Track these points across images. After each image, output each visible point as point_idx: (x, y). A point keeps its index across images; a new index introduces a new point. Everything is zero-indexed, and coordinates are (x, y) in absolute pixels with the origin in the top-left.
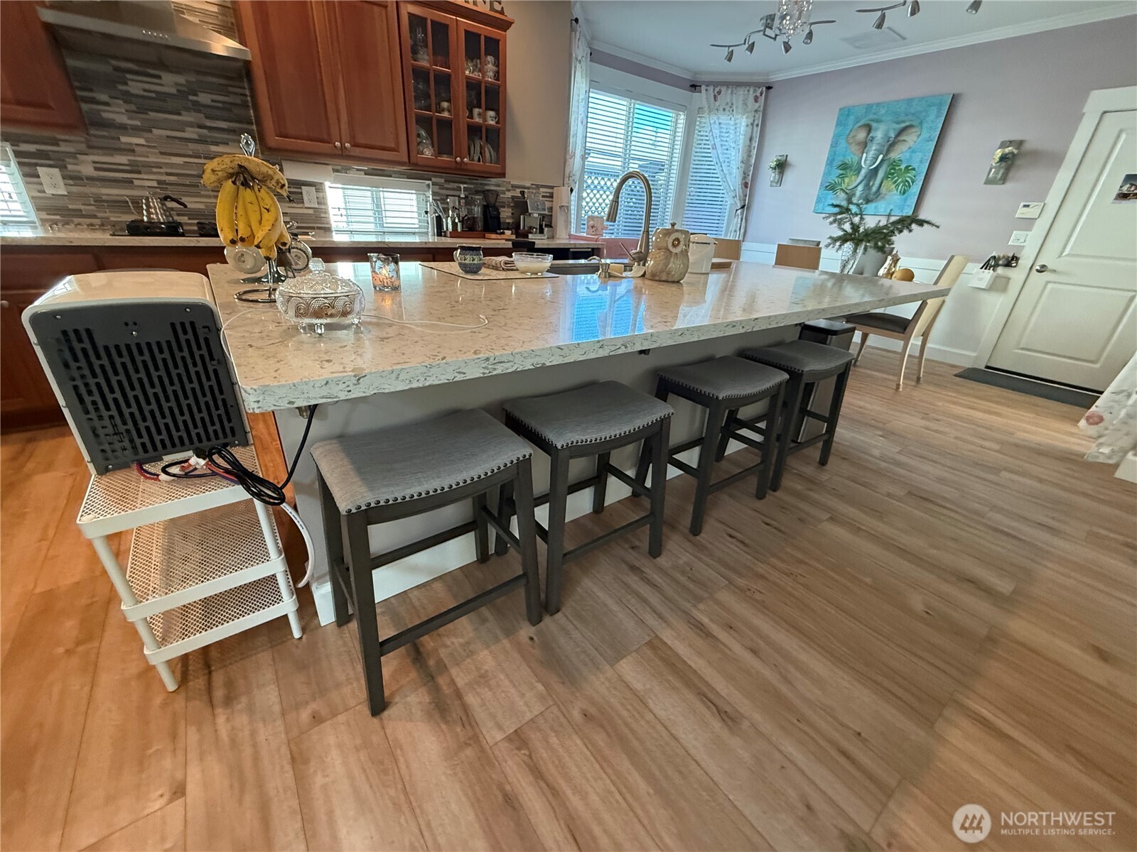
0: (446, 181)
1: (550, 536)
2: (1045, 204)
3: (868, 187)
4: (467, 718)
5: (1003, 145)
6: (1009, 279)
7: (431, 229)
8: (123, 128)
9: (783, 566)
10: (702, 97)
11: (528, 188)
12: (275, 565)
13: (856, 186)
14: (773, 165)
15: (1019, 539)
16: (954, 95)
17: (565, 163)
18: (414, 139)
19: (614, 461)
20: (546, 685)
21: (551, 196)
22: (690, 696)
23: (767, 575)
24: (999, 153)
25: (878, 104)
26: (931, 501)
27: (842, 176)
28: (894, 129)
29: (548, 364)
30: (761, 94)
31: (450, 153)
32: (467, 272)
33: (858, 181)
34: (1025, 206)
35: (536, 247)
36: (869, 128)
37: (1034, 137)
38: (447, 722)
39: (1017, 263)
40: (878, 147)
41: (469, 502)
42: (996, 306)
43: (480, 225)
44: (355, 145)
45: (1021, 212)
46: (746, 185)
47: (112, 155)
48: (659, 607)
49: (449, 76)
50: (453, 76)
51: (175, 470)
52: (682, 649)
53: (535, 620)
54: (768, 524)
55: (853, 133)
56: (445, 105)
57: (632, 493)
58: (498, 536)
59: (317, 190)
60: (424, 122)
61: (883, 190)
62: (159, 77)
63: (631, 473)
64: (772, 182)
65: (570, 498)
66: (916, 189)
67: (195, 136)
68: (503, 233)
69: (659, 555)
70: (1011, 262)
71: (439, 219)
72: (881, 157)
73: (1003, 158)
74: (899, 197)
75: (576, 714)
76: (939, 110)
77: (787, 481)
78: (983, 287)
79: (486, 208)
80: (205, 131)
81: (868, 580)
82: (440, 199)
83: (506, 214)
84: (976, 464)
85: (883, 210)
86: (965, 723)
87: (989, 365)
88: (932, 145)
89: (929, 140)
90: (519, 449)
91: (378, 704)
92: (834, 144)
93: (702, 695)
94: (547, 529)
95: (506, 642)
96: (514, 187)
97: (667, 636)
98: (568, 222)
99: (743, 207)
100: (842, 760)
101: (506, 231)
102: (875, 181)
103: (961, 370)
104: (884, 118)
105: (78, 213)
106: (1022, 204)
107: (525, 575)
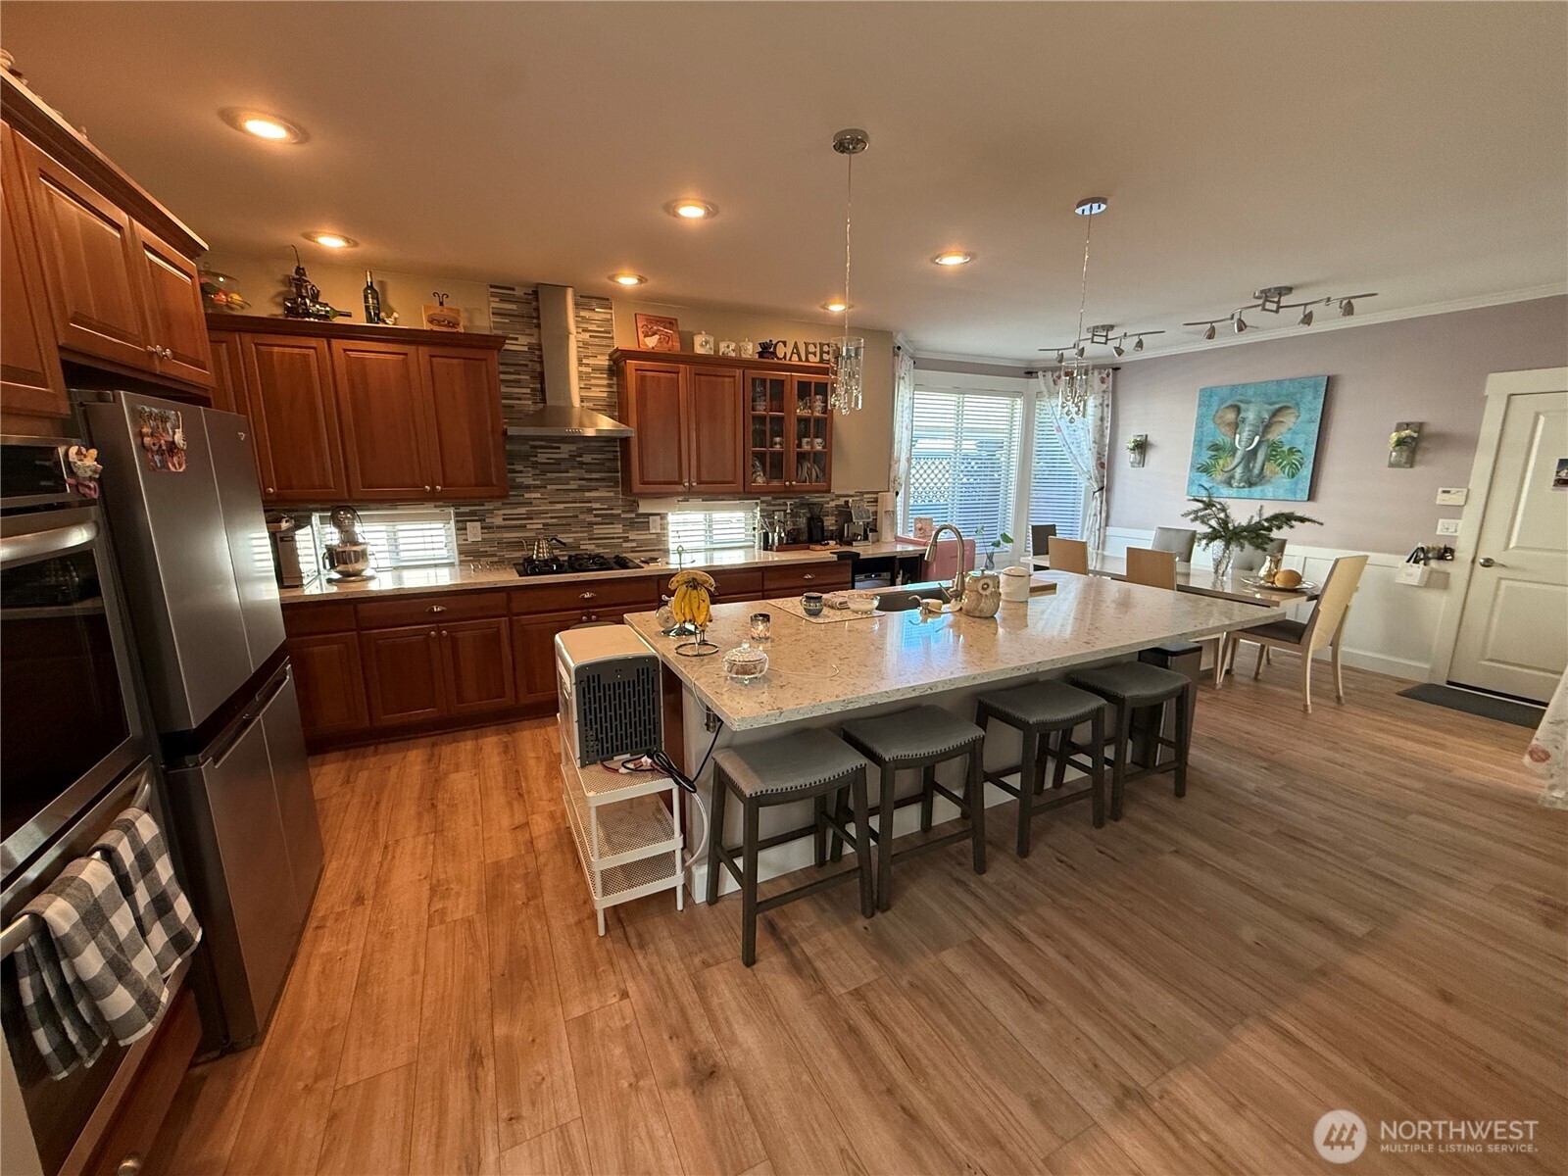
0: (773, 498)
1: (880, 838)
2: (1469, 490)
3: (1248, 469)
4: (816, 976)
5: (1399, 427)
6: (1449, 574)
7: (758, 542)
8: (528, 488)
9: (1111, 891)
10: (1040, 383)
11: (852, 496)
12: (676, 843)
13: (1234, 468)
14: (1131, 445)
15: (1398, 885)
16: (1329, 377)
17: (890, 468)
18: (750, 470)
19: (940, 779)
20: (880, 962)
21: (876, 501)
22: (1005, 984)
23: (1092, 898)
24: (1394, 437)
25: (1244, 386)
26: (1304, 842)
27: (1215, 458)
28: (1267, 410)
29: (879, 702)
30: (1108, 375)
31: (780, 477)
32: (810, 615)
33: (1235, 463)
34: (1444, 492)
35: (861, 557)
36: (1238, 410)
37: (1435, 419)
38: (802, 977)
39: (1453, 556)
40: (1251, 428)
41: (811, 802)
42: (1440, 606)
43: (805, 537)
44: (700, 483)
45: (1441, 499)
46: (1102, 465)
47: (516, 508)
48: (981, 915)
49: (782, 418)
50: (786, 418)
51: (630, 765)
52: (1000, 949)
53: (868, 913)
54: (1101, 852)
55: (1220, 413)
56: (778, 439)
57: (962, 814)
58: (834, 834)
59: (662, 519)
60: (760, 457)
61: (1267, 472)
62: (559, 448)
63: (959, 793)
64: (1132, 463)
65: (896, 813)
66: (1306, 472)
67: (576, 487)
68: (828, 544)
69: (984, 872)
70: (1445, 553)
71: (766, 535)
72: (1257, 438)
73: (1400, 443)
74: (1289, 480)
75: (904, 983)
76: (1316, 390)
77: (1133, 812)
78: (1416, 584)
79: (810, 520)
80: (584, 482)
81: (1199, 910)
82: (767, 515)
83: (830, 523)
84: (1381, 805)
85: (1271, 494)
86: (1263, 1030)
87: (1450, 680)
88: (1315, 427)
89: (1311, 421)
90: (858, 761)
91: (750, 960)
92: (1200, 425)
93: (1013, 984)
94: (878, 832)
95: (844, 929)
96: (839, 496)
97: (987, 938)
98: (894, 524)
99: (1101, 489)
100: (1134, 1041)
101: (830, 542)
102: (1255, 463)
103: (1410, 686)
104: (1253, 400)
105: (485, 554)
106: (1440, 490)
107: (860, 868)
